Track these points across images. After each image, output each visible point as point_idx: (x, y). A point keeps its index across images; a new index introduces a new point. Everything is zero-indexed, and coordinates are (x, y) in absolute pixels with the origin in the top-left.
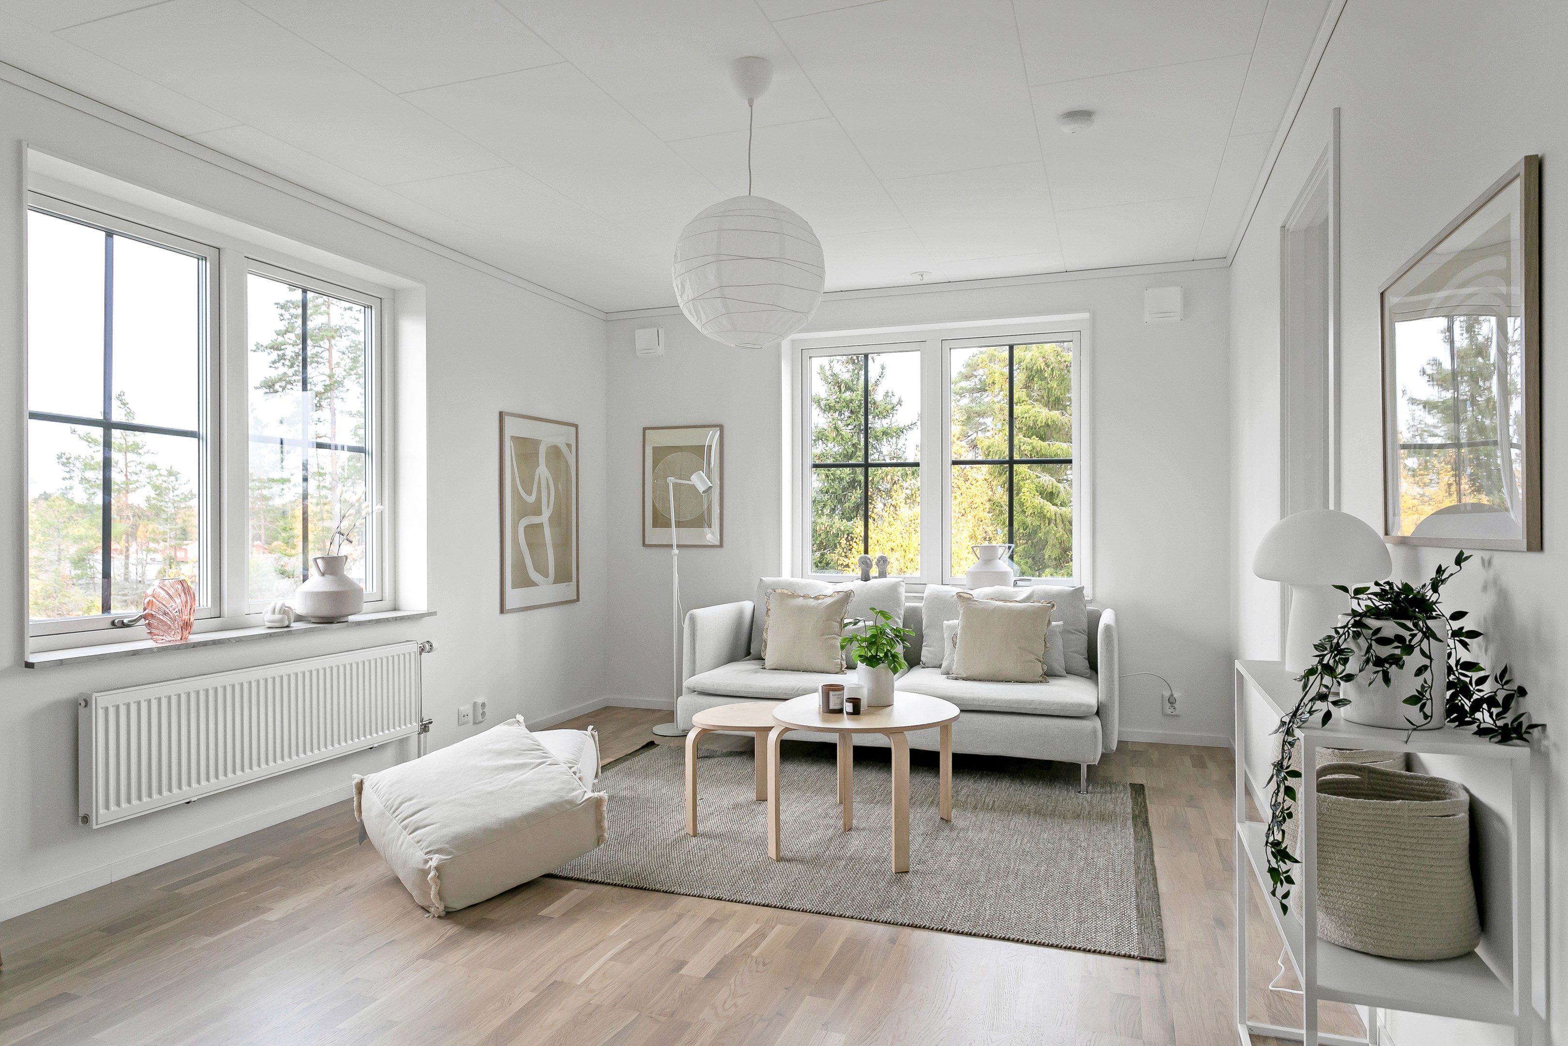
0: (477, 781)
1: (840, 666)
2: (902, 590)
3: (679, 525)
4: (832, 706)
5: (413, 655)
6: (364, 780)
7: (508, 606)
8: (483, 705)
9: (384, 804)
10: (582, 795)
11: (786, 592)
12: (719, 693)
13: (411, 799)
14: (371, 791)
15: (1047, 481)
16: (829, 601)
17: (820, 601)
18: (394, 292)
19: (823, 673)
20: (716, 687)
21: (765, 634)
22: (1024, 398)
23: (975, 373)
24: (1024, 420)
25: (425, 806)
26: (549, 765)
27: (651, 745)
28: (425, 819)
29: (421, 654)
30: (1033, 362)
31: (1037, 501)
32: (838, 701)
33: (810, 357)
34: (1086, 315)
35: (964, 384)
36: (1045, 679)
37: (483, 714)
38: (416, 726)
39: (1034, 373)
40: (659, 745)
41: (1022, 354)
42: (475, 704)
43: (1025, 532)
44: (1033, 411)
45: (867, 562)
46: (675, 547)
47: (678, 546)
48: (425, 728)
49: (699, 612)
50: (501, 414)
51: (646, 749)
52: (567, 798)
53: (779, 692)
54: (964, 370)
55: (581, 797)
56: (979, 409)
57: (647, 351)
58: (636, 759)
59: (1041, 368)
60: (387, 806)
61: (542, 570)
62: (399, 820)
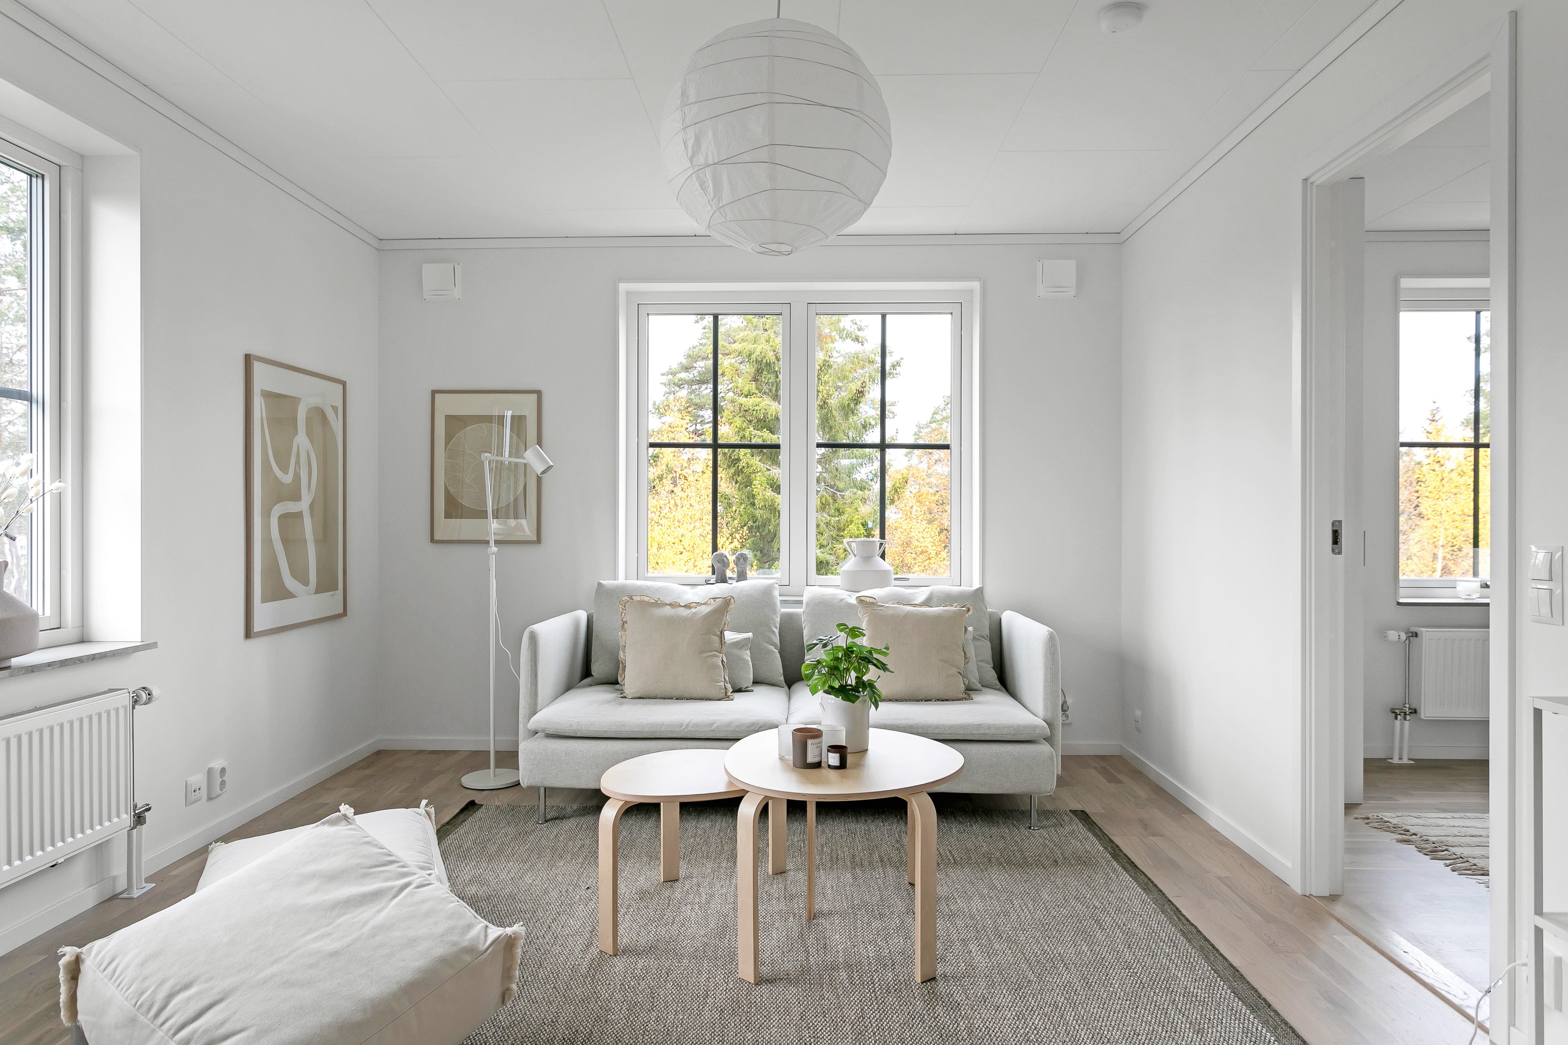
0: (304, 935)
1: (724, 691)
2: (776, 593)
3: (496, 516)
4: (811, 759)
5: (122, 712)
6: (83, 956)
7: (257, 627)
8: (223, 771)
9: (134, 1001)
10: (483, 933)
11: (646, 599)
12: (579, 735)
13: (187, 987)
14: (102, 976)
15: (777, 475)
16: (705, 610)
17: (693, 610)
18: (83, 159)
19: (703, 699)
20: (574, 728)
21: (621, 653)
22: (754, 390)
23: (695, 365)
24: (755, 412)
25: (217, 998)
26: (418, 887)
27: (471, 806)
28: (224, 1022)
29: (133, 708)
30: (763, 355)
31: (769, 494)
32: (817, 752)
33: (648, 314)
34: (976, 285)
35: (683, 375)
36: (969, 695)
37: (223, 783)
38: (127, 819)
39: (763, 365)
40: (482, 805)
41: (752, 346)
42: (210, 771)
43: (754, 525)
44: (763, 404)
45: (723, 560)
46: (492, 543)
47: (497, 542)
48: (139, 819)
49: (538, 627)
50: (248, 359)
51: (466, 812)
52: (465, 943)
53: (663, 729)
54: (684, 361)
55: (482, 937)
56: (699, 401)
57: (440, 293)
58: (461, 830)
59: (770, 362)
60: (141, 1006)
61: (302, 578)
62: (169, 1030)
